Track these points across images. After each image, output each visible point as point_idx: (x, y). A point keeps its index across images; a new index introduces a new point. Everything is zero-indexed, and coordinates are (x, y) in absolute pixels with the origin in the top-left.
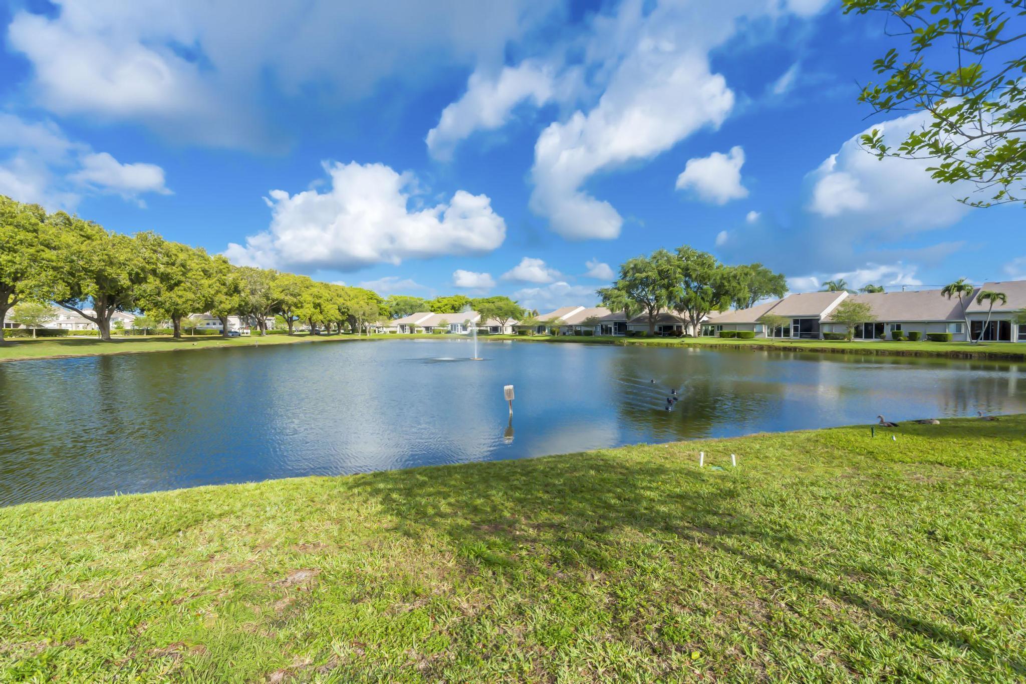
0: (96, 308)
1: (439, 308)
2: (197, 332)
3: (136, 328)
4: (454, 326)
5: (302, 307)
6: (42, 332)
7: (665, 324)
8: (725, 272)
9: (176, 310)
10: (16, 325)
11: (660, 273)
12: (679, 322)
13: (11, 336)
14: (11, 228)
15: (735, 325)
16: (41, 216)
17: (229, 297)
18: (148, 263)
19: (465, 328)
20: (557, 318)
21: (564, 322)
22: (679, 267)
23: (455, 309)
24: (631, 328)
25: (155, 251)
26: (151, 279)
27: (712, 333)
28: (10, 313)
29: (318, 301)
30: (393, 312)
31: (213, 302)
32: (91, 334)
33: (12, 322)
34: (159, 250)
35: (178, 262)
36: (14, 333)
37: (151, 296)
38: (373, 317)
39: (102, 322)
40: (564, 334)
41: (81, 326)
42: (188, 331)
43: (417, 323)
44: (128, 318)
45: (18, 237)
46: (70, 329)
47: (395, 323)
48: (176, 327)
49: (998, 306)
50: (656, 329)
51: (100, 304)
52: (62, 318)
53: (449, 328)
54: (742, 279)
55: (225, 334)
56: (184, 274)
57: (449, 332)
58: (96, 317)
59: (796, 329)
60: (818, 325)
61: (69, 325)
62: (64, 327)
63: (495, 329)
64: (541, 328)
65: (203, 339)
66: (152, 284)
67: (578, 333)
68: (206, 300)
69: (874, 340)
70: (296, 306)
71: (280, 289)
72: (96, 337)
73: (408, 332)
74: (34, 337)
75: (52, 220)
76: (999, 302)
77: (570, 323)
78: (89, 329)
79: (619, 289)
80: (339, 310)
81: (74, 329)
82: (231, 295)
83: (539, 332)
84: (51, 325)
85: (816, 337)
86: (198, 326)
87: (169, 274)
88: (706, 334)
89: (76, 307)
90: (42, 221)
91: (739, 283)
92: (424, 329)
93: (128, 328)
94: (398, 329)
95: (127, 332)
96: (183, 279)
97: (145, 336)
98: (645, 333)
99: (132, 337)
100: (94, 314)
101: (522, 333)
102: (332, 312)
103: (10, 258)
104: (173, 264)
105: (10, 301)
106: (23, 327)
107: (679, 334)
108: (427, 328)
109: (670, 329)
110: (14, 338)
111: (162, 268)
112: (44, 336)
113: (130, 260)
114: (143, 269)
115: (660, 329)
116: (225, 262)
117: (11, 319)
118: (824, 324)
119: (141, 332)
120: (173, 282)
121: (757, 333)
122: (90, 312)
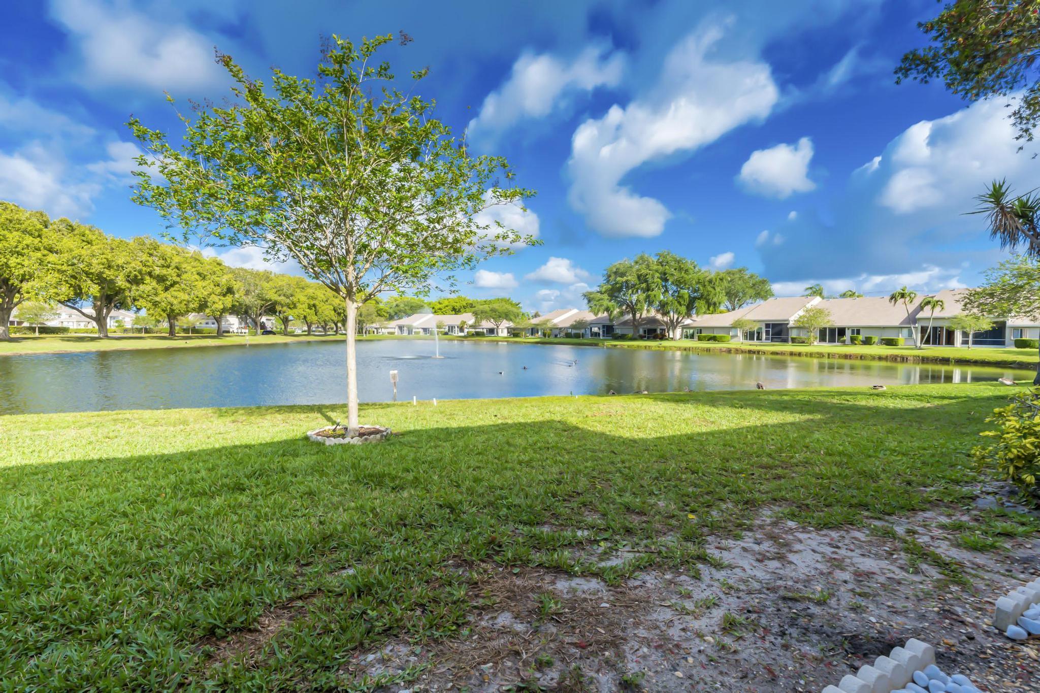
0: (95, 306)
1: (440, 309)
2: (195, 330)
3: (136, 326)
4: (451, 328)
5: (295, 307)
6: (45, 330)
7: (649, 326)
8: (701, 277)
9: (172, 310)
10: (20, 323)
11: (639, 277)
12: (662, 325)
13: (15, 333)
14: (19, 233)
15: (713, 328)
16: (45, 222)
17: (222, 298)
18: (145, 266)
19: (461, 329)
20: (548, 321)
21: (555, 325)
22: (657, 271)
23: (456, 311)
24: (618, 331)
25: (151, 255)
26: (148, 279)
27: (692, 337)
28: (15, 312)
29: (312, 303)
30: (393, 314)
31: (206, 302)
32: (92, 332)
33: (17, 320)
34: (155, 253)
35: (173, 265)
36: (19, 330)
37: (148, 296)
38: (370, 318)
39: (100, 320)
40: (556, 336)
41: (82, 324)
42: (186, 330)
43: (415, 324)
44: (129, 316)
45: (25, 242)
46: (71, 327)
47: (394, 324)
48: (172, 327)
49: (937, 312)
50: (641, 332)
51: (99, 303)
52: (64, 316)
53: (447, 330)
54: (717, 283)
55: (221, 333)
56: (178, 276)
57: (446, 334)
58: (94, 315)
59: (767, 333)
60: (788, 329)
61: (71, 324)
62: (65, 325)
63: (491, 331)
64: (533, 331)
65: (198, 338)
66: (149, 285)
67: (568, 335)
68: (200, 301)
69: (837, 343)
70: (288, 306)
71: (274, 290)
72: (97, 335)
73: (405, 334)
74: (37, 334)
75: (55, 226)
76: (938, 309)
77: (560, 326)
78: (90, 327)
79: (601, 293)
80: (335, 310)
81: (75, 327)
82: (224, 295)
83: (532, 334)
84: (53, 323)
85: (785, 341)
86: (197, 325)
87: (165, 275)
88: (687, 337)
89: (76, 306)
90: (46, 227)
91: (714, 288)
92: (421, 331)
93: (129, 326)
94: (397, 330)
95: (126, 331)
96: (178, 279)
97: (143, 335)
98: (630, 335)
99: (131, 335)
100: (93, 313)
101: (516, 335)
102: (327, 313)
103: (18, 261)
104: (168, 267)
105: (15, 300)
106: (26, 324)
107: (662, 337)
108: (425, 330)
109: (653, 332)
110: (18, 335)
111: (157, 271)
112: (47, 333)
113: (128, 263)
114: (140, 272)
115: (645, 332)
116: (219, 264)
117: (15, 317)
118: (792, 328)
119: (139, 331)
120: (168, 283)
121: (733, 337)
122: (90, 310)
